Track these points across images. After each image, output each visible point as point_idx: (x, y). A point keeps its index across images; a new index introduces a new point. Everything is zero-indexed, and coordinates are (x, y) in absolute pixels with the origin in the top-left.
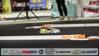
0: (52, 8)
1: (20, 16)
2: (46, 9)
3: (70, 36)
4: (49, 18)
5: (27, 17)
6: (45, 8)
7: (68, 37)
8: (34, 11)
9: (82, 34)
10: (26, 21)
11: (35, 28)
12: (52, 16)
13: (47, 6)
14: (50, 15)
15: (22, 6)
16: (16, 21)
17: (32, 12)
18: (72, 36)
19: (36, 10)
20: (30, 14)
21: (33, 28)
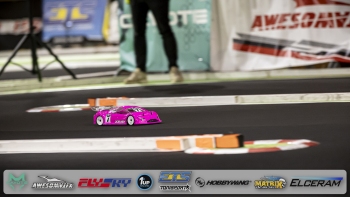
0: (123, 39)
1: (10, 68)
2: (103, 42)
3: (184, 140)
4: (111, 76)
5: (36, 73)
6: (98, 37)
7: (178, 142)
8: (56, 51)
9: (226, 133)
10: (32, 87)
11: (61, 110)
12: (123, 67)
13: (106, 32)
14: (117, 63)
15: (18, 31)
17: (52, 54)
18: (192, 139)
19: (67, 45)
20: (45, 60)
21: (57, 112)
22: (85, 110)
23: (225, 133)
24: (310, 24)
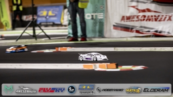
0: (69, 24)
1: (24, 34)
2: (61, 25)
3: (94, 65)
4: (65, 38)
6: (59, 23)
7: (92, 66)
8: (43, 28)
10: (33, 42)
11: (45, 52)
12: (69, 35)
13: (62, 21)
14: (67, 33)
15: (27, 20)
16: (19, 41)
17: (41, 29)
18: (98, 65)
19: (46, 26)
20: (38, 32)
21: (43, 52)
22: (54, 52)
23: (111, 63)
24: (144, 20)
